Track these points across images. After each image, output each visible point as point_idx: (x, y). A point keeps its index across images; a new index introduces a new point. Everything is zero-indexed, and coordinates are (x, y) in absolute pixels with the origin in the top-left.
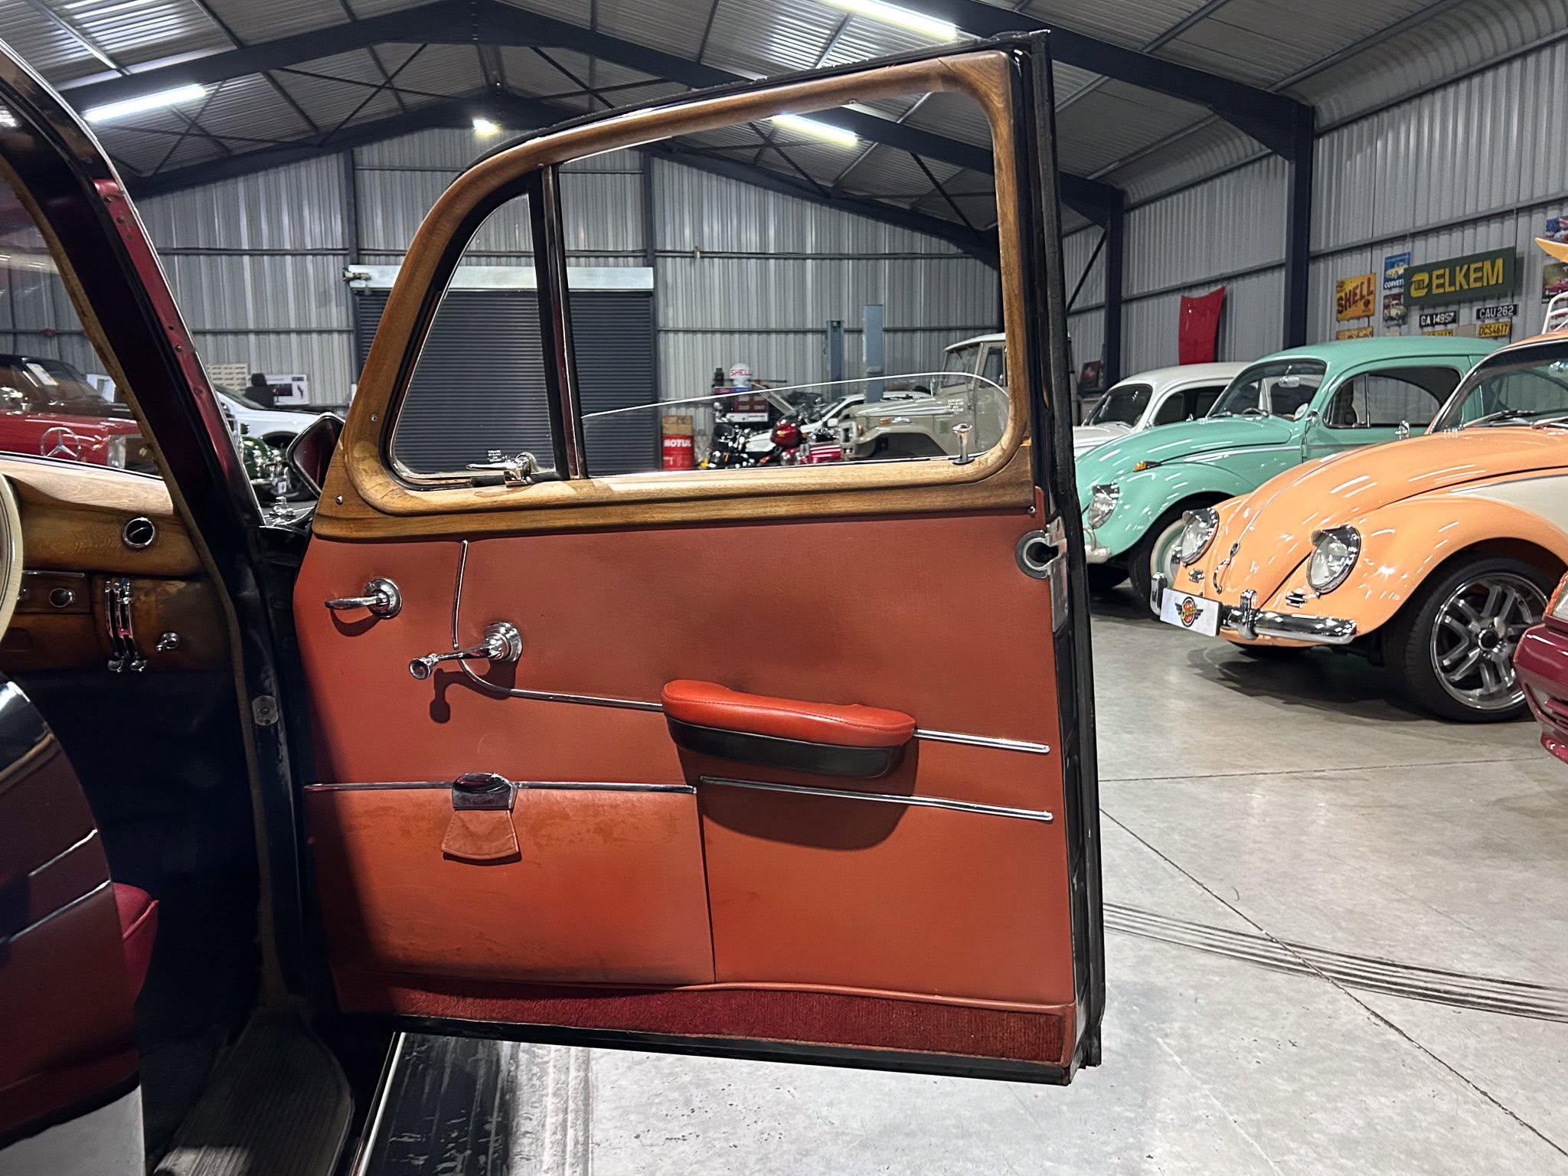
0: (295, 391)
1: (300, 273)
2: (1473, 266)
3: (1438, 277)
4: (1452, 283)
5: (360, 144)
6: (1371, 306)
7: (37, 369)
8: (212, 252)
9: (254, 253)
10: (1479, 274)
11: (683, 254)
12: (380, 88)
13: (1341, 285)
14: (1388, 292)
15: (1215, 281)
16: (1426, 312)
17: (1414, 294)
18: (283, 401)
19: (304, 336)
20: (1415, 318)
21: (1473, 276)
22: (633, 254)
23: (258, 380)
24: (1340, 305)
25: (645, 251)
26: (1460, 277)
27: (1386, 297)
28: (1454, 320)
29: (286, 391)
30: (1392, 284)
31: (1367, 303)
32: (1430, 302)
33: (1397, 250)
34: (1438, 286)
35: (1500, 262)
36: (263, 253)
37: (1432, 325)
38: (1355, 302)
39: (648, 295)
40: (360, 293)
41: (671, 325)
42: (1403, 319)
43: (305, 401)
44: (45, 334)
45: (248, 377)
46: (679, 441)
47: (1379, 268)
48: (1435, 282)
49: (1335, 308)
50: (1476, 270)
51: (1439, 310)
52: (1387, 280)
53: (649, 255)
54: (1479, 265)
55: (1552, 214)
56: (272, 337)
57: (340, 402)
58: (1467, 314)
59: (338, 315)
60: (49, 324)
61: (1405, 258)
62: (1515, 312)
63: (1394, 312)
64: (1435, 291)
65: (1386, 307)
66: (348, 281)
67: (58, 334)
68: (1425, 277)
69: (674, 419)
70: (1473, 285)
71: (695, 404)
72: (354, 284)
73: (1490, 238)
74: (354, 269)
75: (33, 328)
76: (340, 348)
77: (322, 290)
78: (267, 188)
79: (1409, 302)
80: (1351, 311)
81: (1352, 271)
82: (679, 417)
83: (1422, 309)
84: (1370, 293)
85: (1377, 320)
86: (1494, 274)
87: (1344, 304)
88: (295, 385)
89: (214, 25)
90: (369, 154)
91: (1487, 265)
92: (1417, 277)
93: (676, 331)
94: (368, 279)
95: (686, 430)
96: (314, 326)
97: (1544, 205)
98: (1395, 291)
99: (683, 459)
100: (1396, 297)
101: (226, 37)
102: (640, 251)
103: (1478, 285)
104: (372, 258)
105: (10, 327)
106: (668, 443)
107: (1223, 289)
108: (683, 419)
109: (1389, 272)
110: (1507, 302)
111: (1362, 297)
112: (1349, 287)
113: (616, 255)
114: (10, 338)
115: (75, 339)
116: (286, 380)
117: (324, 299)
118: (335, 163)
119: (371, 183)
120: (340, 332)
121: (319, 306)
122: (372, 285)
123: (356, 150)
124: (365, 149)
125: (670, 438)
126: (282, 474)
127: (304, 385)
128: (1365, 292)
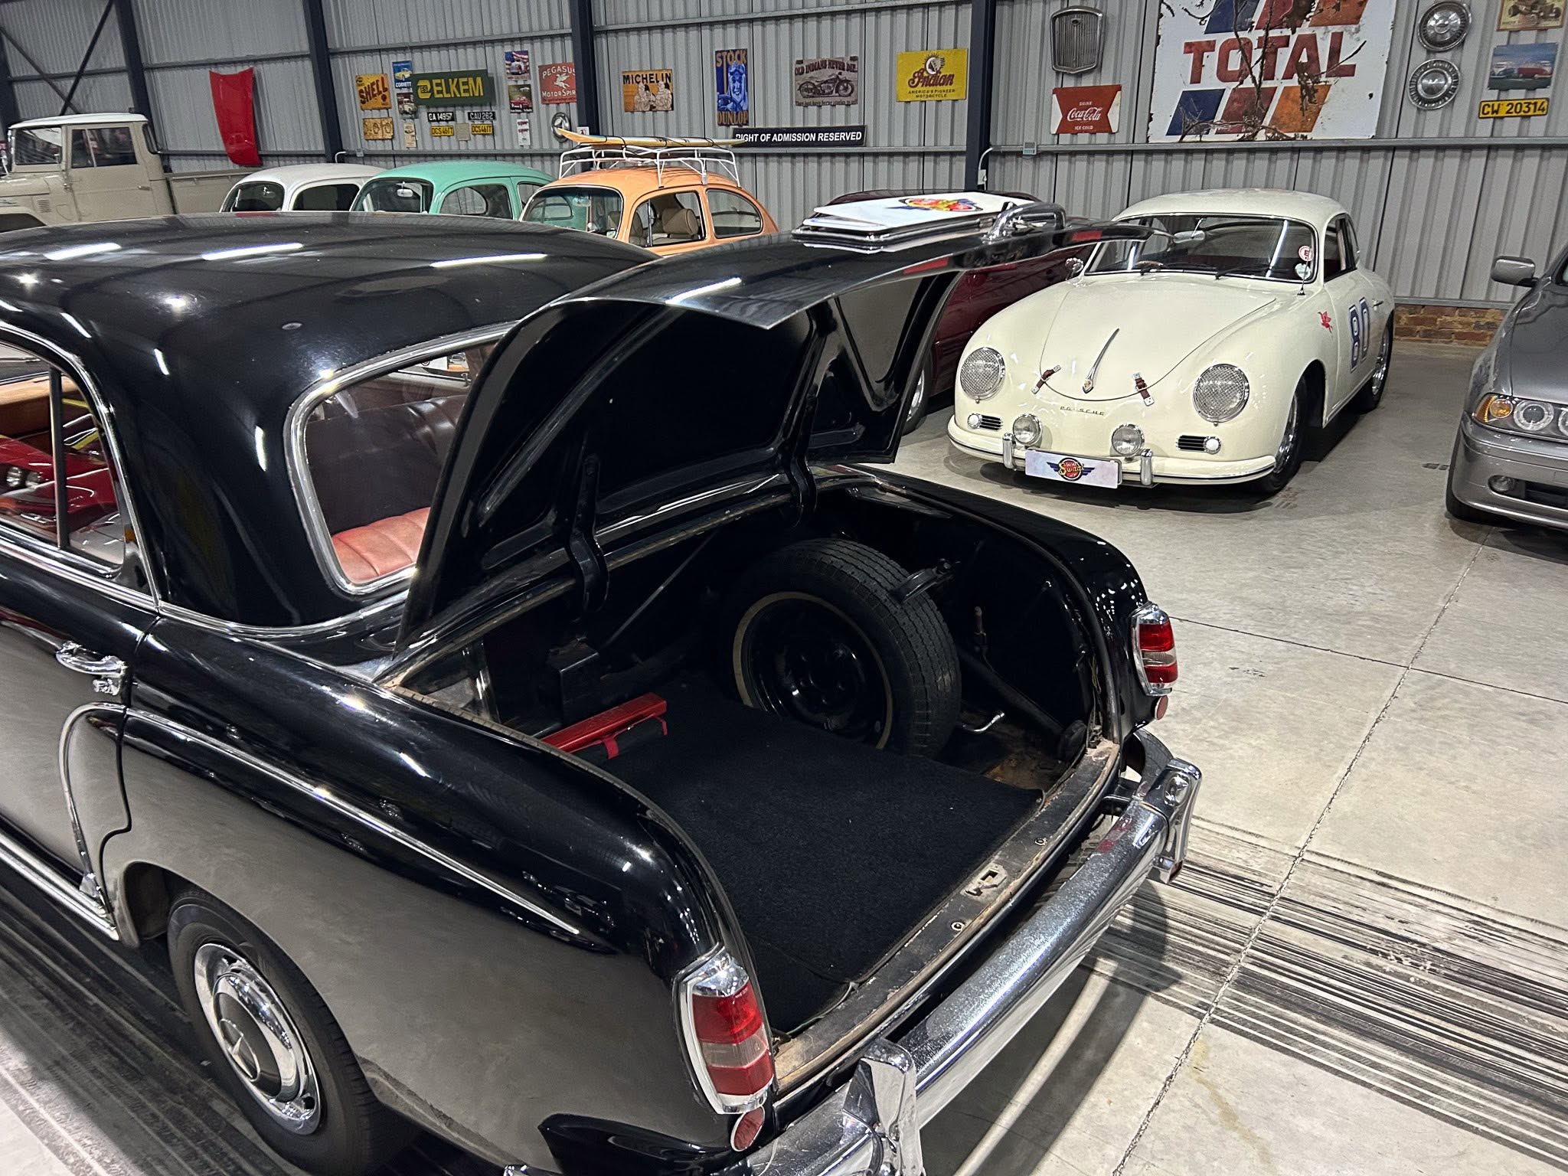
2: (462, 80)
3: (438, 85)
4: (448, 91)
6: (387, 100)
10: (466, 87)
13: (359, 80)
14: (399, 91)
15: (242, 62)
16: (431, 110)
17: (422, 96)
20: (423, 113)
21: (462, 88)
24: (362, 97)
26: (453, 88)
27: (398, 95)
28: (453, 119)
30: (402, 84)
31: (384, 98)
32: (432, 103)
33: (401, 57)
34: (438, 92)
35: (479, 80)
37: (438, 121)
38: (374, 96)
42: (415, 114)
47: (389, 70)
48: (436, 89)
49: (358, 99)
50: (464, 84)
51: (441, 110)
52: (397, 81)
54: (465, 80)
55: (508, 49)
58: (461, 115)
61: (408, 65)
62: (494, 117)
63: (407, 108)
64: (437, 96)
65: (400, 103)
68: (427, 83)
70: (463, 95)
73: (468, 60)
79: (418, 102)
80: (372, 103)
81: (369, 69)
83: (428, 107)
84: (386, 90)
85: (395, 112)
86: (477, 88)
87: (366, 96)
91: (471, 80)
92: (421, 83)
97: (502, 41)
98: (405, 91)
100: (407, 95)
103: (467, 95)
107: (251, 70)
109: (398, 74)
110: (487, 109)
111: (380, 93)
112: (367, 83)
128: (381, 89)
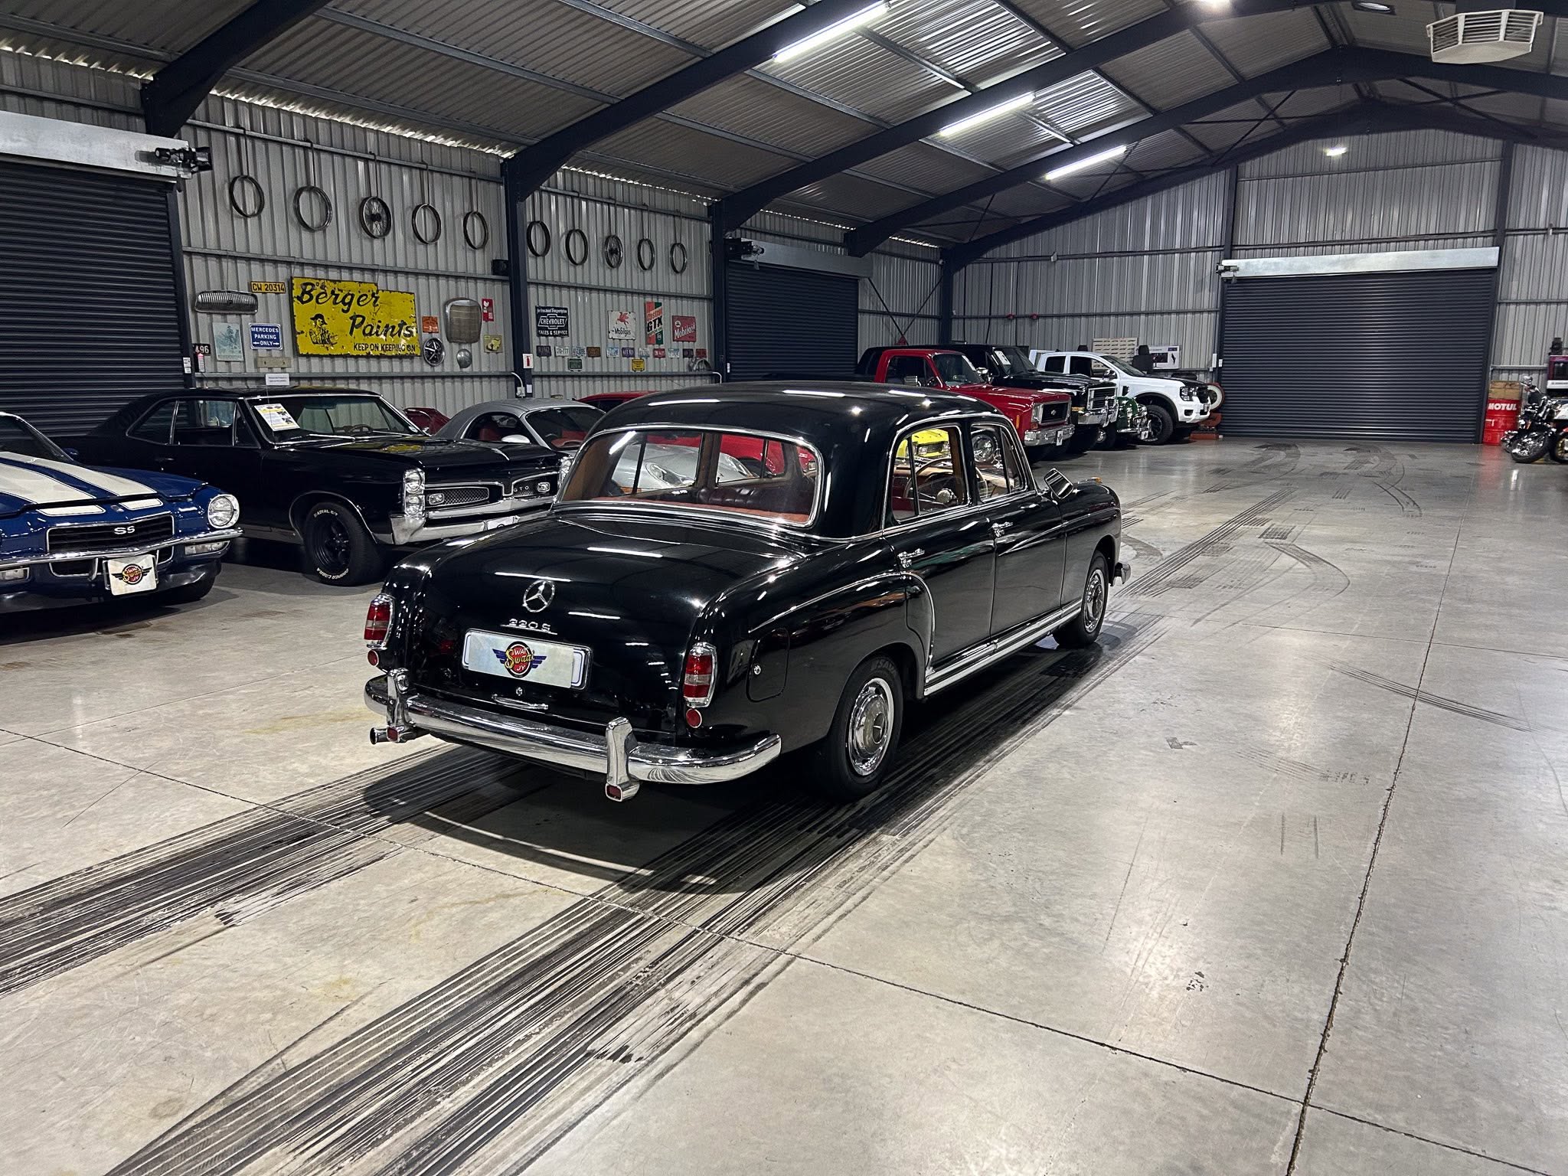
0: (1169, 358)
1: (1184, 265)
5: (1244, 161)
7: (999, 354)
8: (1123, 254)
9: (1151, 253)
11: (1535, 231)
12: (1261, 121)
18: (1159, 366)
19: (1181, 316)
22: (1484, 234)
23: (1143, 349)
25: (1495, 230)
29: (1163, 358)
36: (1158, 252)
39: (1492, 271)
40: (1229, 280)
41: (1513, 297)
43: (1176, 366)
44: (1008, 318)
45: (1136, 348)
46: (1504, 405)
53: (1499, 234)
56: (1158, 317)
57: (1202, 367)
59: (1209, 298)
60: (1012, 311)
66: (1220, 272)
67: (1016, 317)
69: (1502, 385)
71: (1529, 371)
72: (1223, 275)
74: (1226, 263)
75: (1001, 313)
76: (1207, 325)
77: (1199, 278)
78: (1168, 201)
82: (1507, 383)
88: (1170, 353)
89: (1135, 104)
90: (1250, 167)
93: (1517, 303)
94: (1236, 270)
95: (1513, 394)
96: (1190, 308)
99: (1505, 422)
101: (1143, 109)
102: (1490, 231)
104: (1243, 252)
105: (988, 313)
106: (1491, 406)
108: (1511, 384)
113: (1465, 235)
114: (987, 321)
115: (1027, 320)
116: (1164, 350)
117: (1200, 285)
118: (1222, 177)
119: (1250, 191)
120: (1209, 312)
121: (1196, 291)
122: (1238, 274)
123: (1241, 165)
124: (1248, 163)
125: (1495, 402)
126: (1146, 424)
127: (1176, 354)
